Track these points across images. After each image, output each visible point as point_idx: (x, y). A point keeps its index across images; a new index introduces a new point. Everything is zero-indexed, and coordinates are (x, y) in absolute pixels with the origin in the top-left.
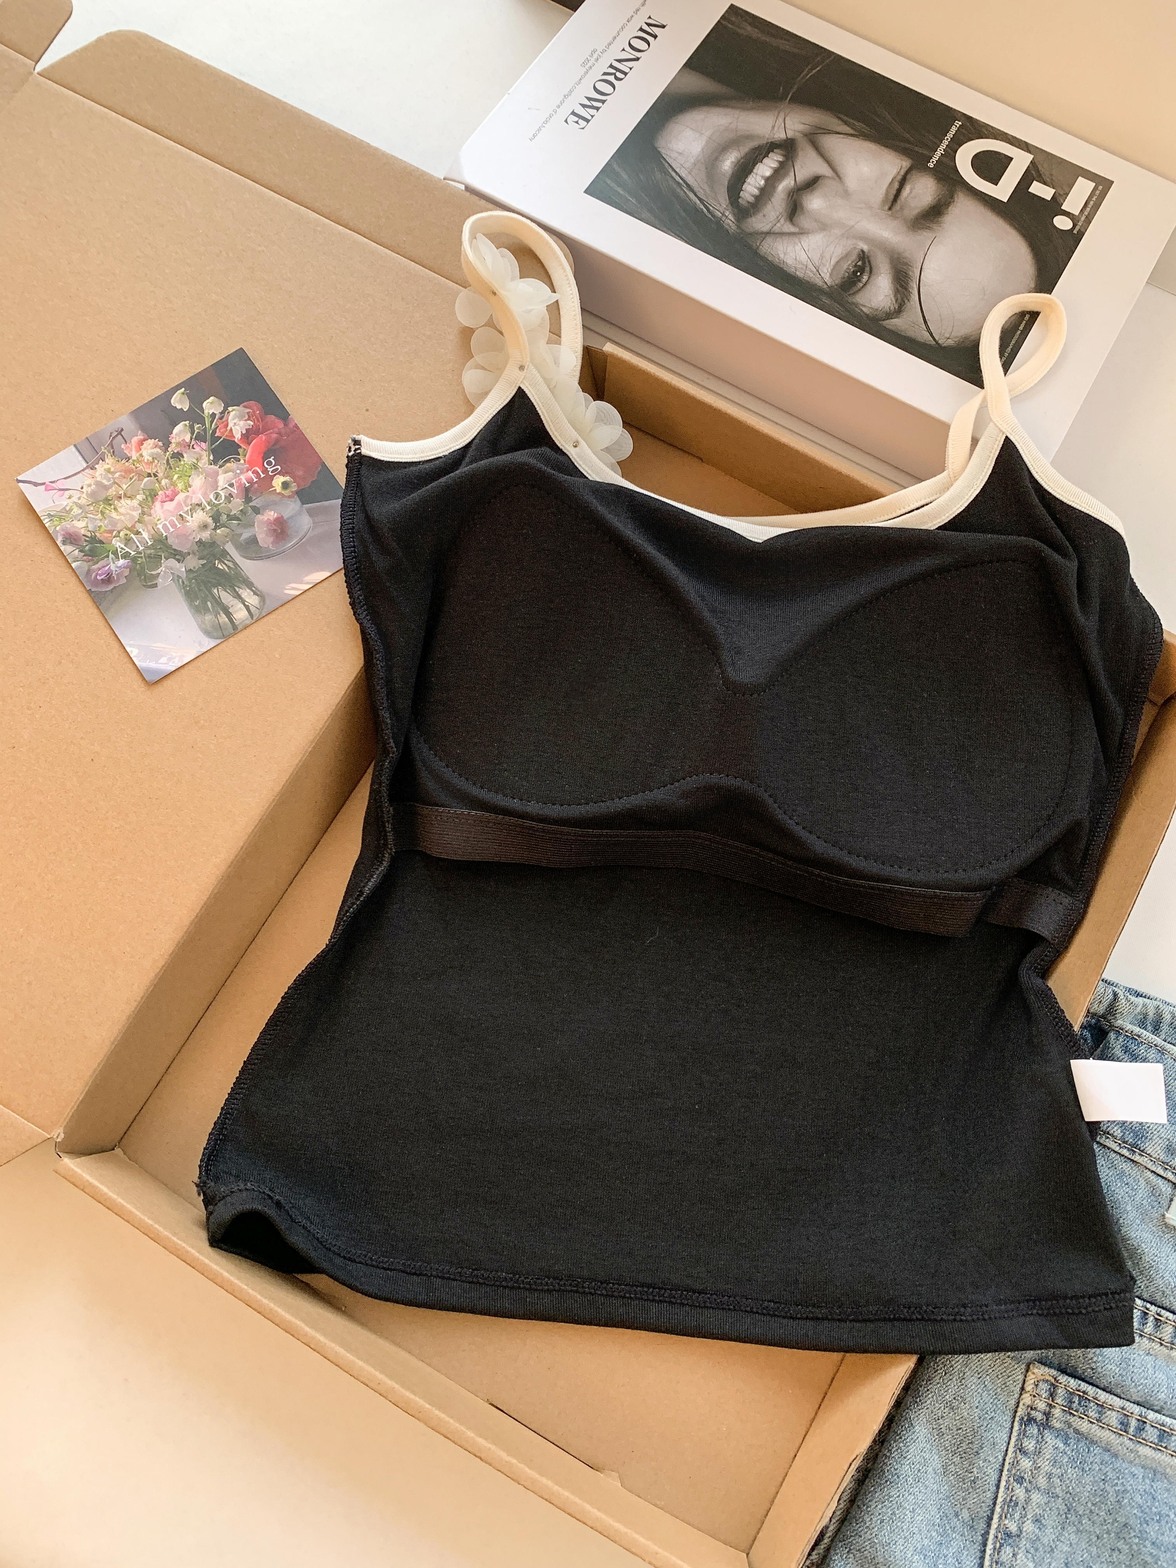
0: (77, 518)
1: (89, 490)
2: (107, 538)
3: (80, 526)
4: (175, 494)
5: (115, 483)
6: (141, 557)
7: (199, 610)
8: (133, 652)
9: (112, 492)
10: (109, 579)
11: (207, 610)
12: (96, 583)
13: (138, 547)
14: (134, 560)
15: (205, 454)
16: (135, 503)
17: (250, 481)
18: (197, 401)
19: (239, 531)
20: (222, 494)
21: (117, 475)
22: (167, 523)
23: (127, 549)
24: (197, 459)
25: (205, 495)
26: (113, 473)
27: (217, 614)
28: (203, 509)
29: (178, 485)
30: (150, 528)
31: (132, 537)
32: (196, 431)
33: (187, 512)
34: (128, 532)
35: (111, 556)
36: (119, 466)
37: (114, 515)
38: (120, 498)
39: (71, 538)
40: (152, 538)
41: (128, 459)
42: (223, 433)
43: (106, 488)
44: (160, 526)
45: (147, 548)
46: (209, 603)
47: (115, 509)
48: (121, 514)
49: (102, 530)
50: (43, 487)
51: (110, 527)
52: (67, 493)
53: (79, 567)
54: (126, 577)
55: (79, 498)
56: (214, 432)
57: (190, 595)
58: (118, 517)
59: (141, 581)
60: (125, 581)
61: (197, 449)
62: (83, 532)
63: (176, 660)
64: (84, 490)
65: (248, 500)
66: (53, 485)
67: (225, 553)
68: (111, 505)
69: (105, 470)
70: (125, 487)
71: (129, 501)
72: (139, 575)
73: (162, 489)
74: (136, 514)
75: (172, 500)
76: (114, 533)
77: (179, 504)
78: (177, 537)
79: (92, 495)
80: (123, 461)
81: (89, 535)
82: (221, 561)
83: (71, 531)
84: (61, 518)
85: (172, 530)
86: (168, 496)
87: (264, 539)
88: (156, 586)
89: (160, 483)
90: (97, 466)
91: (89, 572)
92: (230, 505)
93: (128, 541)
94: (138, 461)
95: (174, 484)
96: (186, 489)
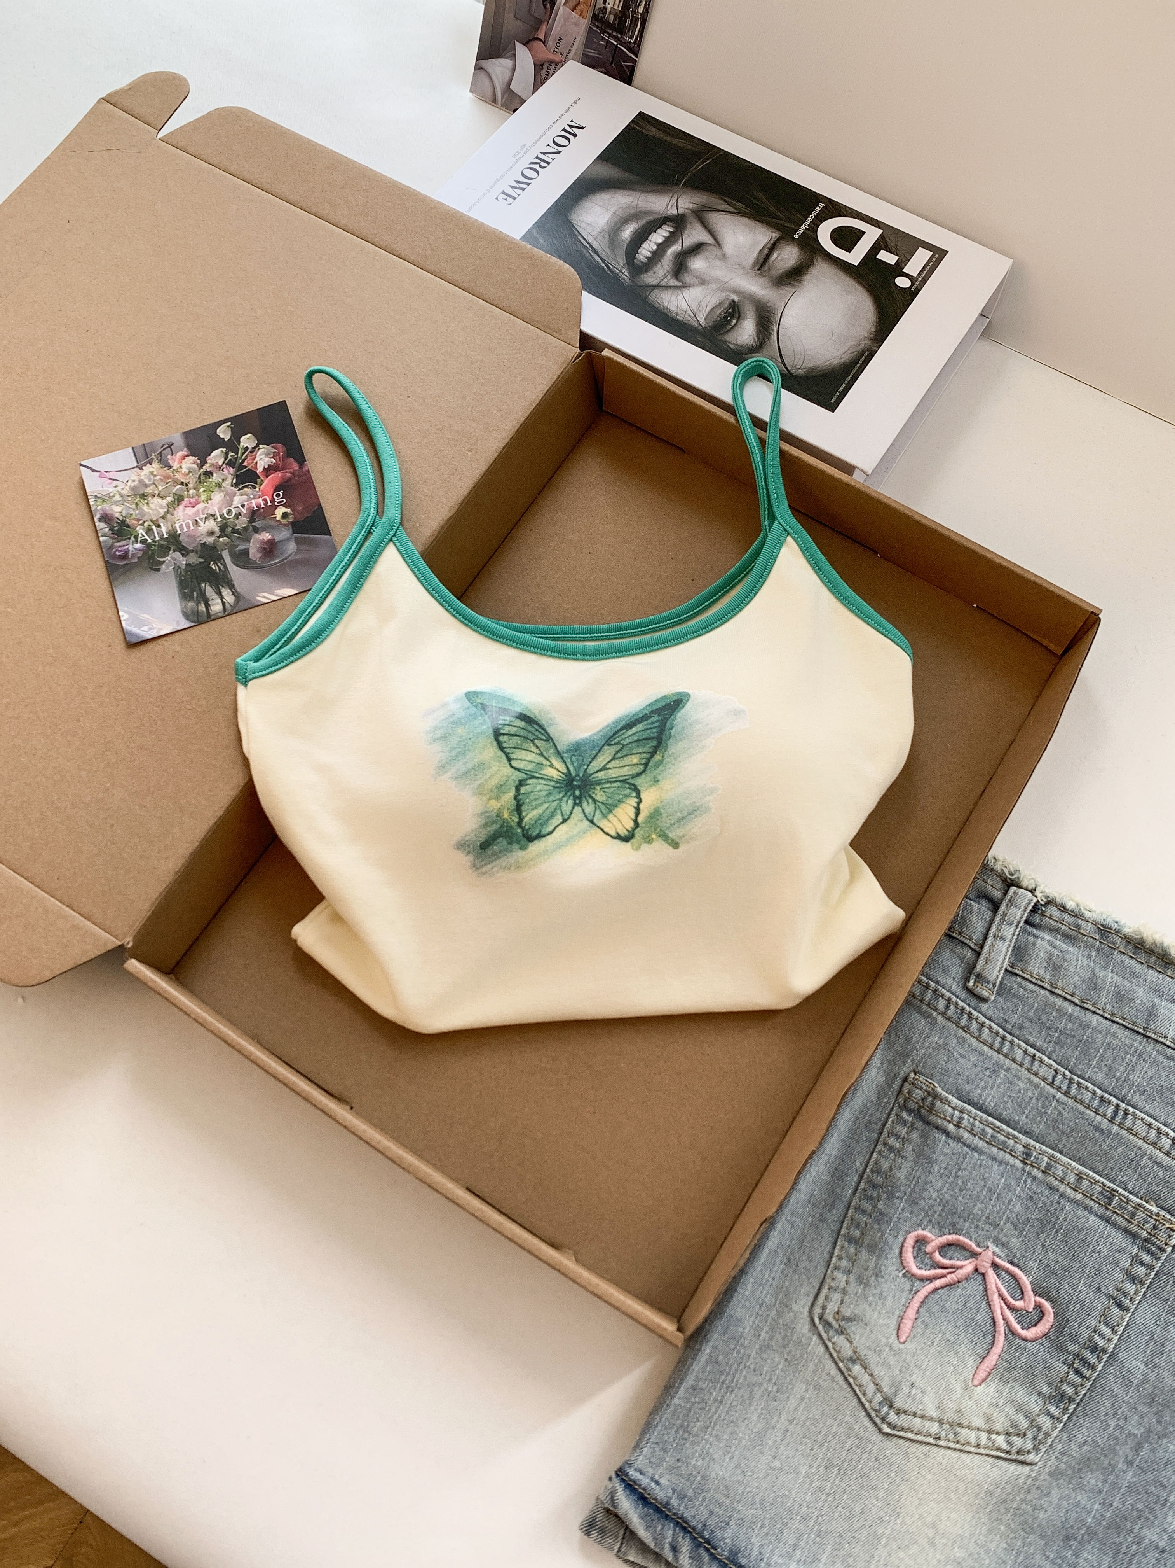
0: (117, 504)
1: (133, 484)
2: (133, 524)
3: (117, 511)
4: (198, 503)
5: (154, 484)
6: (155, 546)
7: (185, 596)
8: (124, 616)
9: (149, 490)
10: (125, 556)
11: (191, 598)
12: (114, 557)
13: (155, 537)
14: (149, 545)
15: (230, 477)
16: (164, 502)
17: (259, 506)
18: (236, 436)
19: (237, 543)
20: (234, 511)
21: (157, 478)
22: (184, 524)
23: (146, 537)
24: (223, 480)
25: (220, 509)
26: (155, 476)
27: (198, 603)
28: (215, 520)
29: (202, 496)
30: (169, 524)
31: (152, 529)
32: (230, 458)
33: (201, 519)
34: (151, 524)
35: (132, 539)
36: (161, 471)
37: (145, 508)
38: (154, 496)
39: (106, 518)
40: (169, 533)
41: (171, 467)
42: (249, 464)
43: (146, 486)
44: (177, 526)
45: (162, 539)
46: (195, 594)
47: (148, 504)
48: (152, 509)
49: (132, 517)
50: (98, 473)
51: (139, 517)
52: (115, 483)
53: (104, 542)
54: (138, 558)
55: (123, 489)
56: (243, 461)
57: (183, 584)
58: (147, 511)
59: (149, 563)
60: (136, 560)
61: (226, 471)
62: (117, 515)
63: (155, 631)
64: (129, 484)
65: (252, 520)
66: (106, 474)
67: (219, 559)
68: (145, 500)
69: (150, 472)
70: (160, 488)
71: (160, 500)
72: (149, 559)
73: (189, 496)
74: (162, 512)
75: (193, 507)
76: (141, 522)
77: (198, 511)
78: (189, 536)
79: (133, 489)
80: (166, 468)
81: (121, 518)
82: (215, 563)
83: (109, 512)
84: (104, 501)
85: (185, 530)
86: (190, 503)
87: (254, 553)
88: (158, 570)
89: (188, 490)
90: (144, 468)
91: (111, 547)
92: (237, 522)
93: (149, 531)
94: (177, 472)
95: (199, 496)
96: (207, 501)
